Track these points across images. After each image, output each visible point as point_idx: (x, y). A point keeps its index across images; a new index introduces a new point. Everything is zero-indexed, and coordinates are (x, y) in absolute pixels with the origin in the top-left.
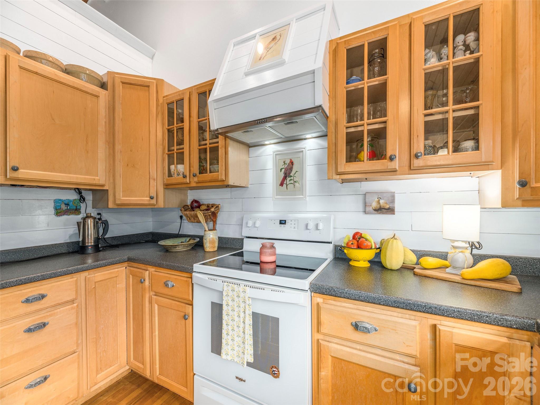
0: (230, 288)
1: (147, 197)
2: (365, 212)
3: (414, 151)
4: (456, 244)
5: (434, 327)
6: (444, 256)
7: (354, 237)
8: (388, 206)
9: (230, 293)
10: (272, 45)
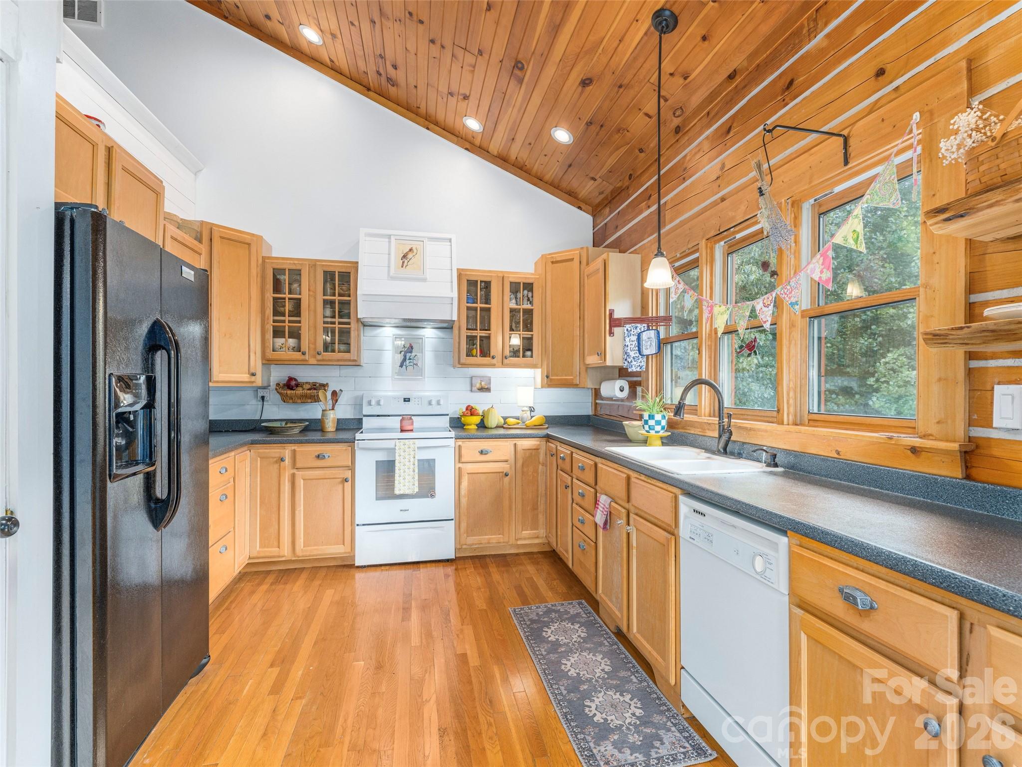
0: (402, 444)
1: (246, 374)
2: (471, 391)
3: (505, 355)
4: (523, 409)
5: (515, 444)
6: (518, 419)
7: (467, 409)
8: (486, 387)
9: (402, 447)
10: (410, 256)
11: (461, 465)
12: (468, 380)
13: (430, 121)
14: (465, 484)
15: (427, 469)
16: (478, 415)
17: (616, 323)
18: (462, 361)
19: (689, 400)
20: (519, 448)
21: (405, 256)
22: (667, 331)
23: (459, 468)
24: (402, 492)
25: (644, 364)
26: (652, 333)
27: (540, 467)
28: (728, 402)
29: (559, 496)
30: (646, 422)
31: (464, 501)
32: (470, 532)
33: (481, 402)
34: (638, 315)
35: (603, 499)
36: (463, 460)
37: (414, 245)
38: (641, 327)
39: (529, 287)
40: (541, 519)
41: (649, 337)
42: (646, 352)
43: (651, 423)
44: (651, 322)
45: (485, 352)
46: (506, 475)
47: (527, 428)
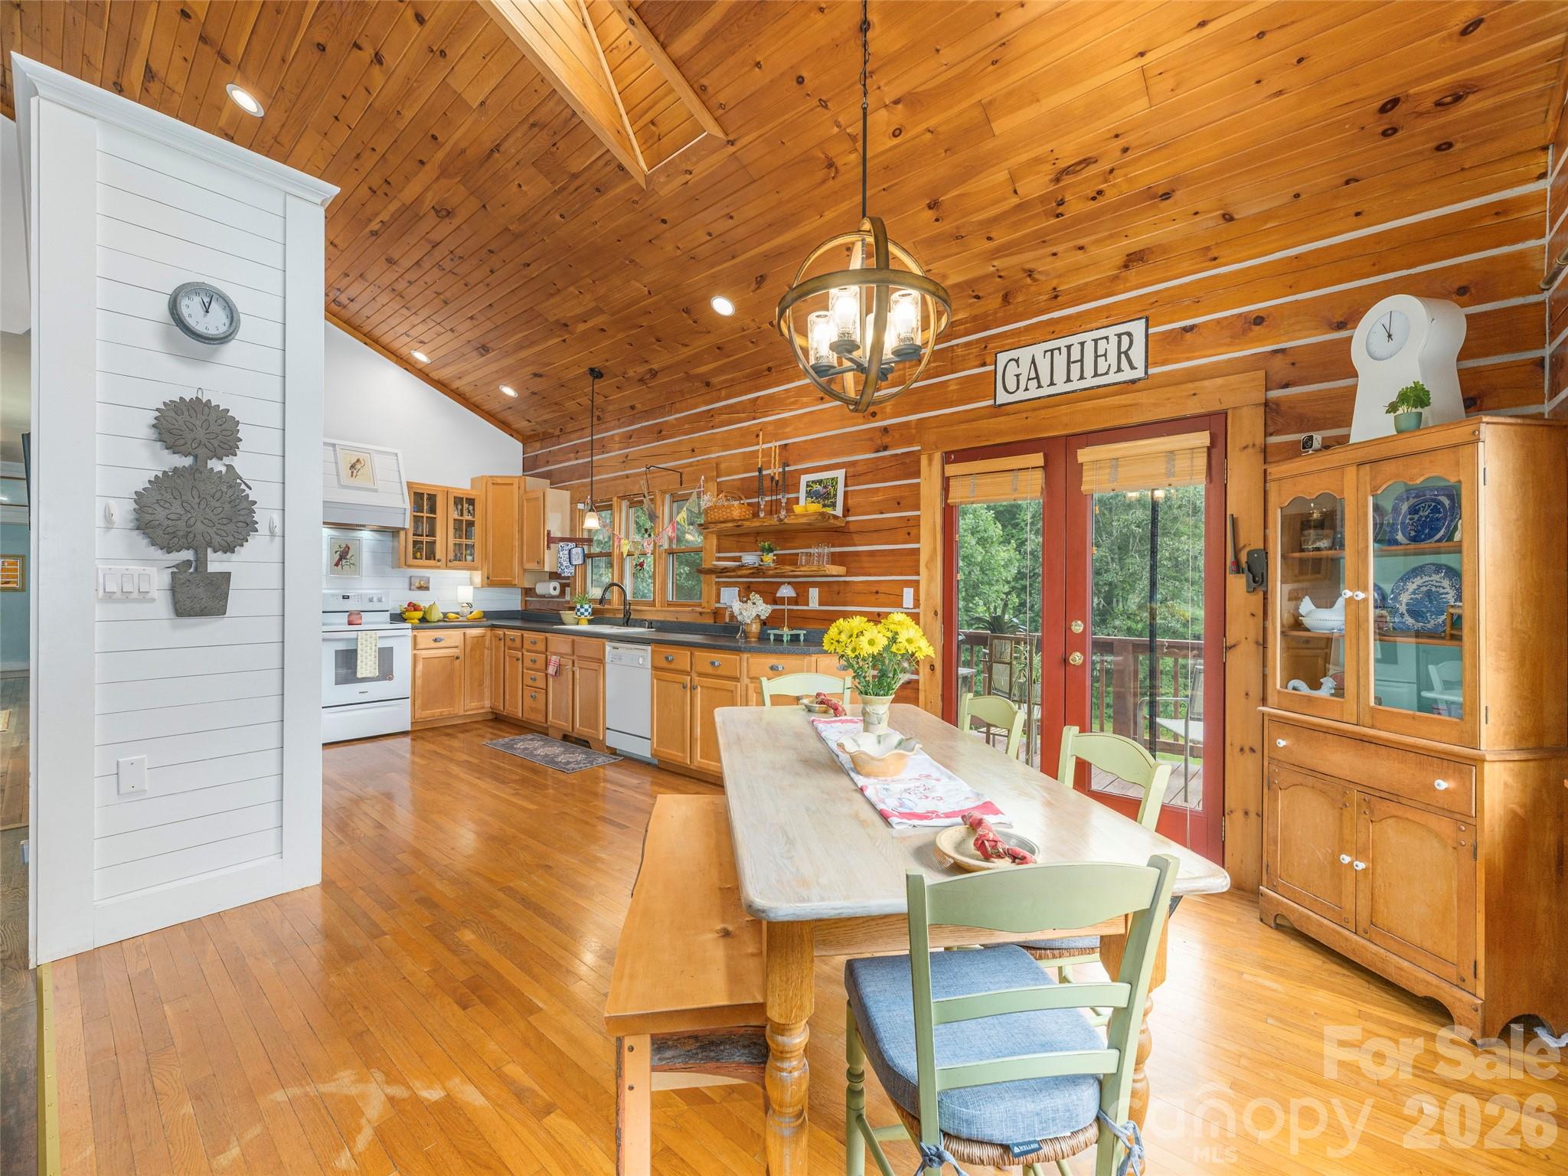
0: (356, 635)
2: (410, 589)
3: (448, 558)
4: (462, 605)
5: (462, 633)
6: (458, 613)
7: (408, 606)
8: (425, 586)
9: (359, 637)
10: (358, 466)
11: (416, 652)
12: (407, 581)
13: (372, 340)
14: (420, 667)
15: (385, 656)
16: (421, 610)
17: (551, 540)
18: (409, 563)
19: (608, 596)
20: (468, 637)
21: (353, 467)
22: (589, 550)
23: (415, 655)
24: (364, 676)
25: (573, 571)
26: (579, 550)
27: (486, 651)
28: (629, 597)
29: (507, 669)
30: (579, 610)
31: (419, 682)
32: (424, 707)
33: (423, 599)
34: (568, 536)
35: (554, 658)
36: (419, 647)
37: (362, 456)
38: (571, 545)
39: (471, 502)
40: (487, 692)
41: (577, 552)
42: (574, 563)
43: (582, 610)
44: (578, 541)
45: (431, 555)
46: (457, 658)
47: (468, 620)
